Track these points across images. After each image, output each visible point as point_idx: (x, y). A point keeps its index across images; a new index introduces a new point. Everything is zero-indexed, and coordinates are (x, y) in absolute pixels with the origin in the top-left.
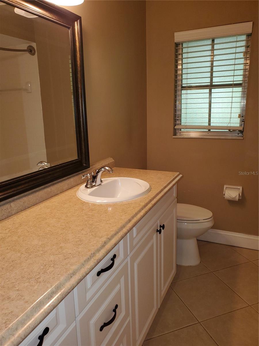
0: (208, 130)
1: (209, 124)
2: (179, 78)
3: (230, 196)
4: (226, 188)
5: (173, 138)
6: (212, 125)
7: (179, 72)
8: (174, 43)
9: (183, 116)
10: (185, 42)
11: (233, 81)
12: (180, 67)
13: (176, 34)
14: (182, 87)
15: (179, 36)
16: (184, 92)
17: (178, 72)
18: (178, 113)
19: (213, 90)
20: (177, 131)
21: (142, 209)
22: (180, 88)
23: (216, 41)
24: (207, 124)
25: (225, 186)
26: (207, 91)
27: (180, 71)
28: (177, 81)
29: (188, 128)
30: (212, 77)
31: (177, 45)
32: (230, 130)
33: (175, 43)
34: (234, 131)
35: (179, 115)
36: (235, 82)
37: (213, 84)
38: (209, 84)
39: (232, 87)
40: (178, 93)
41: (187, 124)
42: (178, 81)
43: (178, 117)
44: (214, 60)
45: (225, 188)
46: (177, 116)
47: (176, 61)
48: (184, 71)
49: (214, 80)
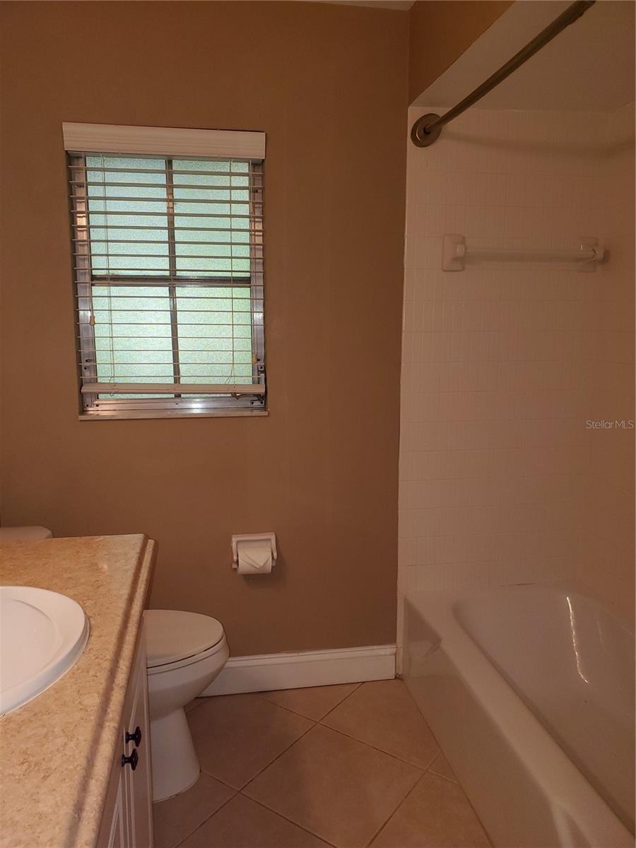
0: (173, 396)
1: (177, 380)
2: (82, 250)
3: (252, 563)
4: (238, 542)
5: (81, 421)
6: (183, 381)
7: (82, 236)
8: (64, 153)
9: (101, 357)
10: (96, 154)
11: (232, 271)
12: (82, 221)
13: (67, 127)
14: (93, 278)
15: (76, 135)
16: (97, 290)
17: (79, 233)
18: (85, 350)
19: (179, 291)
20: (88, 400)
21: (100, 725)
22: (88, 278)
23: (176, 165)
24: (171, 381)
25: (234, 539)
26: (164, 291)
27: (85, 232)
28: (77, 259)
29: (120, 391)
30: (172, 256)
31: (71, 158)
32: (235, 393)
33: (67, 151)
34: (243, 395)
35: (88, 354)
36: (235, 275)
37: (177, 275)
38: (167, 273)
39: (229, 285)
40: (81, 292)
41: (117, 380)
42: (81, 259)
43: (87, 361)
44: (175, 212)
45: (234, 544)
46: (83, 360)
47: (72, 205)
48: (95, 234)
49: (180, 264)
